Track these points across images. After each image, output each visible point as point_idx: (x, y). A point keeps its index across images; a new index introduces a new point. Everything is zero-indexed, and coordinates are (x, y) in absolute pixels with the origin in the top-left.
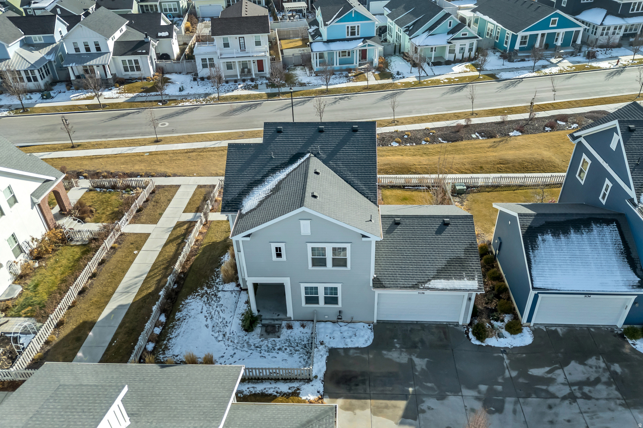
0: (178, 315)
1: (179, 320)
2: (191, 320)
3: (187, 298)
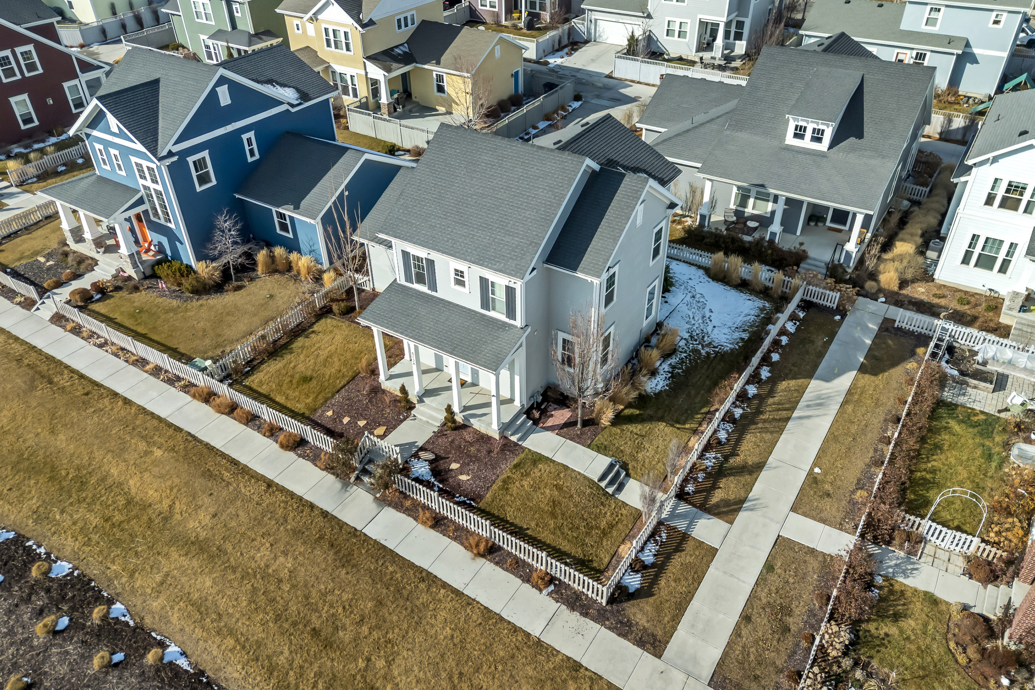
0: (745, 336)
1: (744, 331)
2: (730, 324)
3: (732, 350)
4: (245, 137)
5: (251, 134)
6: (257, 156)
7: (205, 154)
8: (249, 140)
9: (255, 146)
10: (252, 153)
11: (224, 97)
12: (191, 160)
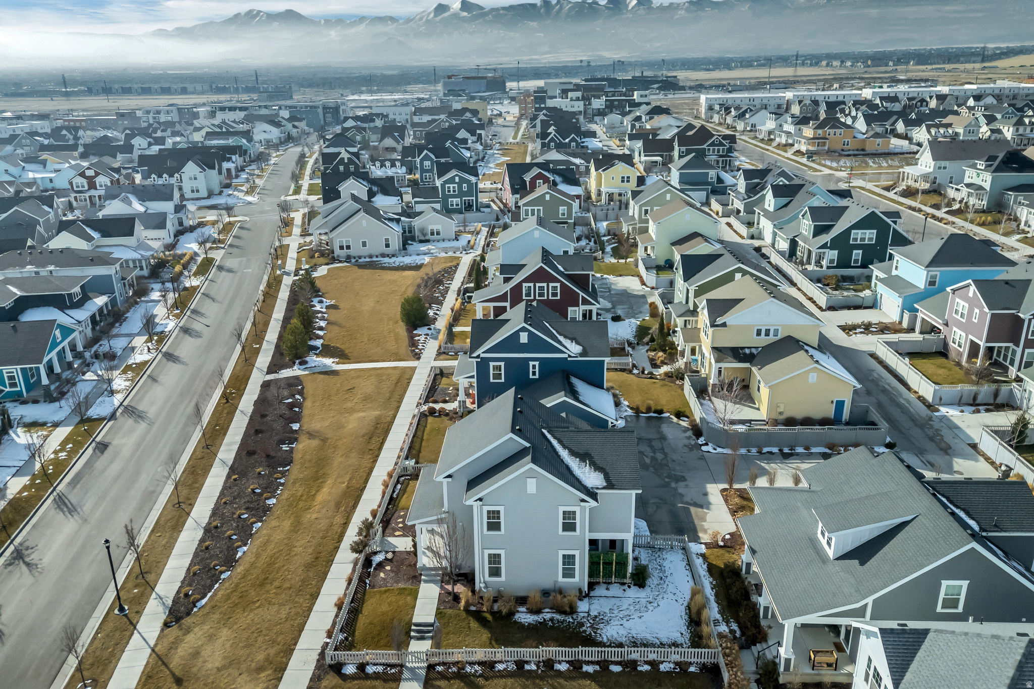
2: (633, 632)
4: (531, 363)
5: (537, 363)
6: (537, 376)
7: (502, 364)
8: (534, 367)
9: (537, 370)
10: (534, 373)
11: (524, 338)
12: (492, 364)
